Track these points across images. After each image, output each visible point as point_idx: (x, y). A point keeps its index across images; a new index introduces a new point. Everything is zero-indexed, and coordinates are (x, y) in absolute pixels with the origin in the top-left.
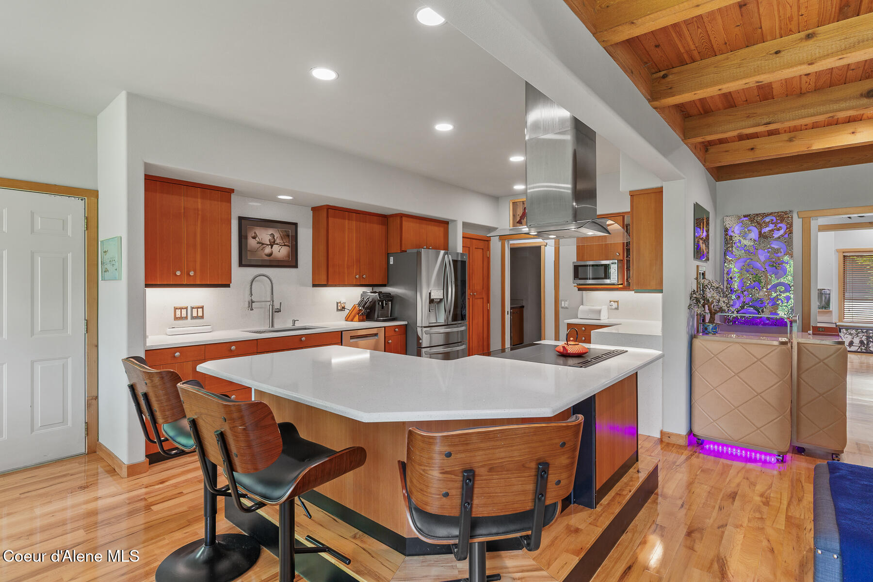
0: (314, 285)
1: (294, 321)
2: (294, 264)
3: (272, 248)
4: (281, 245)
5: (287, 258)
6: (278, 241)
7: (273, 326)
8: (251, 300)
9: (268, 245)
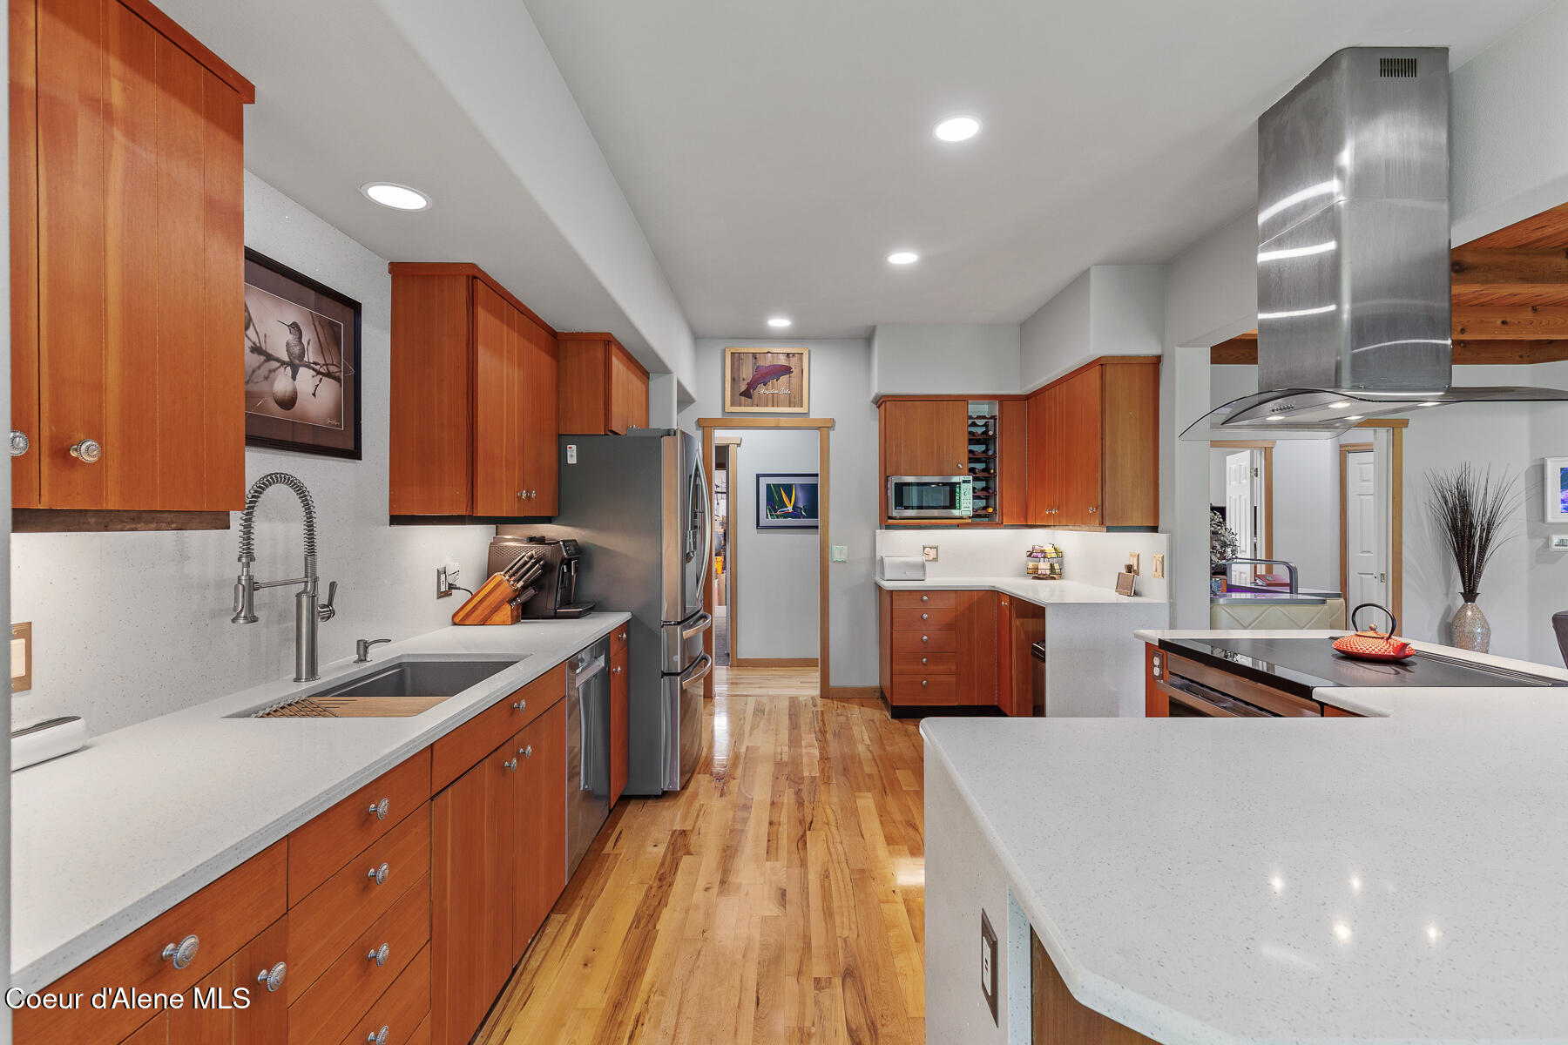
0: (396, 520)
1: (364, 647)
2: (350, 446)
3: (294, 378)
4: (319, 373)
5: (334, 422)
6: (311, 356)
7: (313, 672)
8: (250, 578)
9: (283, 363)
